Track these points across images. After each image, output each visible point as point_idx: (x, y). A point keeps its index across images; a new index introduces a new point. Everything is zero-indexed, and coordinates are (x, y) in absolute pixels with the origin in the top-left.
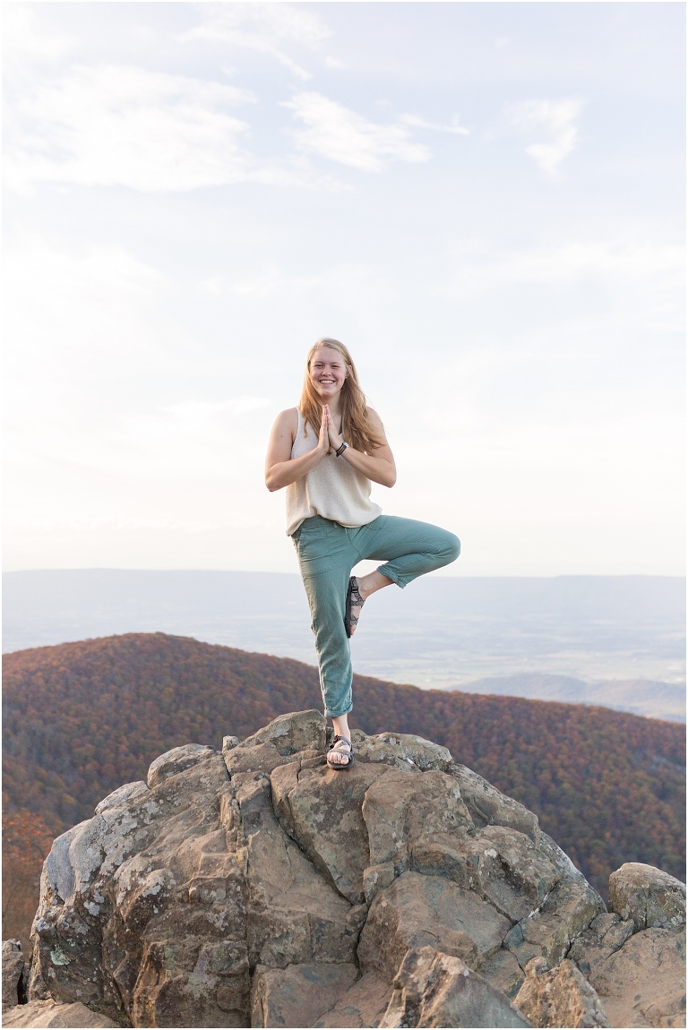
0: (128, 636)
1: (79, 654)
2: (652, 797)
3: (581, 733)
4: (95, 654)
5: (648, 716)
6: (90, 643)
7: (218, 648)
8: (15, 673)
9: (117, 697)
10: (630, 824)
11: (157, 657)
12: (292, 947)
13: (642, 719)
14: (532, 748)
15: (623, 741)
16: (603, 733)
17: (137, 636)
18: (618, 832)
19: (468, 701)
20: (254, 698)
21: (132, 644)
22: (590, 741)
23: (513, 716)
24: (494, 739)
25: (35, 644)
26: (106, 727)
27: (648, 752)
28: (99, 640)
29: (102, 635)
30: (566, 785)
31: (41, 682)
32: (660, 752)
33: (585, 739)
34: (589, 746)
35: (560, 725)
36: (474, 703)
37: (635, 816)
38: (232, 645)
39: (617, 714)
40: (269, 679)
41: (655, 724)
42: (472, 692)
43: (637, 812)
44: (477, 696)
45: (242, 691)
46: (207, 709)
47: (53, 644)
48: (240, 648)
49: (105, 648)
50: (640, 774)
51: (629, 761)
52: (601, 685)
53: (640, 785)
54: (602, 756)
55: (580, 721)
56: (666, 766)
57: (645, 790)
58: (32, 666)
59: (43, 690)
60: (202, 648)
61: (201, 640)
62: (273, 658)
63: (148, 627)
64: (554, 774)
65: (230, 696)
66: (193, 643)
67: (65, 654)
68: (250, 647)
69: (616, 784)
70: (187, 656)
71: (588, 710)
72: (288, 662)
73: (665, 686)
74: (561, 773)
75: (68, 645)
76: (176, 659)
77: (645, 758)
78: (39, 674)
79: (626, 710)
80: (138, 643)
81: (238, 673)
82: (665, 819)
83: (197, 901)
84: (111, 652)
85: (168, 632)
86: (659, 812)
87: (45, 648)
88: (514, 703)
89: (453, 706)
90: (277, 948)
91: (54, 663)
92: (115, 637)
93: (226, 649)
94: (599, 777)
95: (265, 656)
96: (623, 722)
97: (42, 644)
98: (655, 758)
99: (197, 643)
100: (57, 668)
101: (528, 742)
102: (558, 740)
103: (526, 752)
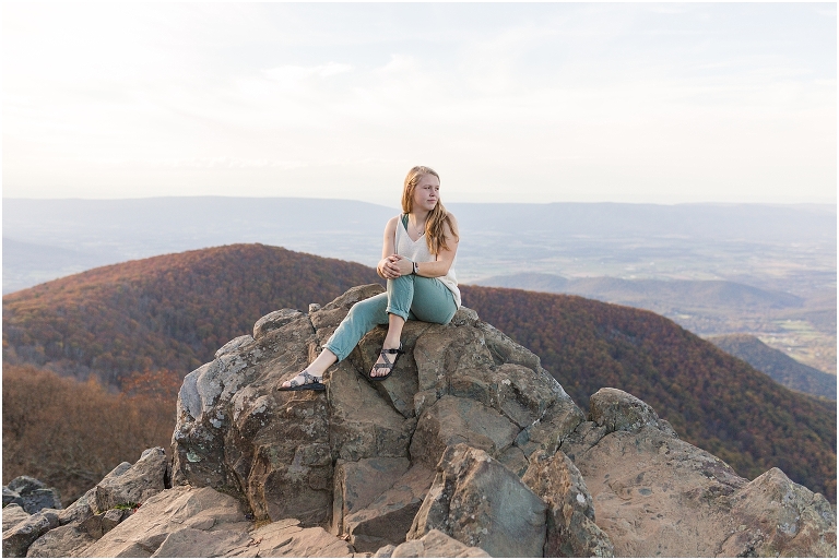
0: (235, 246)
1: (199, 259)
2: (609, 357)
3: (562, 314)
4: (211, 259)
5: (610, 302)
6: (207, 251)
7: (301, 255)
8: (152, 272)
9: (228, 290)
10: (593, 375)
11: (257, 261)
12: (362, 447)
13: (605, 304)
14: (527, 324)
15: (591, 319)
16: (578, 314)
17: (242, 246)
18: (584, 381)
19: (483, 292)
20: (329, 290)
21: (238, 251)
22: (568, 320)
23: (515, 303)
24: (500, 319)
25: (166, 252)
26: (221, 311)
27: (608, 327)
28: (213, 249)
29: (215, 246)
30: (550, 350)
31: (171, 279)
32: (616, 327)
33: (565, 318)
34: (567, 323)
35: (548, 309)
36: (487, 294)
37: (597, 370)
38: (312, 253)
39: (588, 301)
40: (340, 277)
41: (614, 308)
42: (487, 286)
43: (598, 367)
44: (489, 288)
45: (320, 285)
46: (294, 298)
47: (179, 252)
48: (318, 254)
49: (217, 255)
50: (601, 342)
51: (595, 333)
52: (578, 281)
53: (602, 349)
54: (576, 330)
55: (562, 306)
56: (619, 336)
57: (604, 353)
58: (164, 268)
59: (173, 285)
60: (291, 254)
61: (289, 249)
62: (342, 262)
63: (249, 238)
64: (542, 342)
65: (311, 289)
66: (283, 251)
67: (188, 258)
68: (325, 254)
69: (585, 349)
70: (279, 260)
71: (568, 298)
72: (353, 265)
73: (623, 281)
74: (547, 341)
75: (190, 253)
76: (271, 262)
77: (606, 331)
78: (169, 273)
79: (595, 298)
80: (242, 251)
81: (317, 273)
82: (617, 372)
83: (293, 416)
84: (223, 258)
85: (264, 243)
86: (613, 367)
87: (173, 255)
88: (515, 293)
89: (472, 295)
90: (352, 448)
91: (181, 266)
92: (225, 246)
93: (308, 256)
94: (573, 345)
95: (337, 260)
96: (592, 306)
97: (170, 252)
98: (613, 331)
99: (286, 251)
100: (183, 269)
101: (525, 321)
102: (545, 319)
103: (523, 328)
